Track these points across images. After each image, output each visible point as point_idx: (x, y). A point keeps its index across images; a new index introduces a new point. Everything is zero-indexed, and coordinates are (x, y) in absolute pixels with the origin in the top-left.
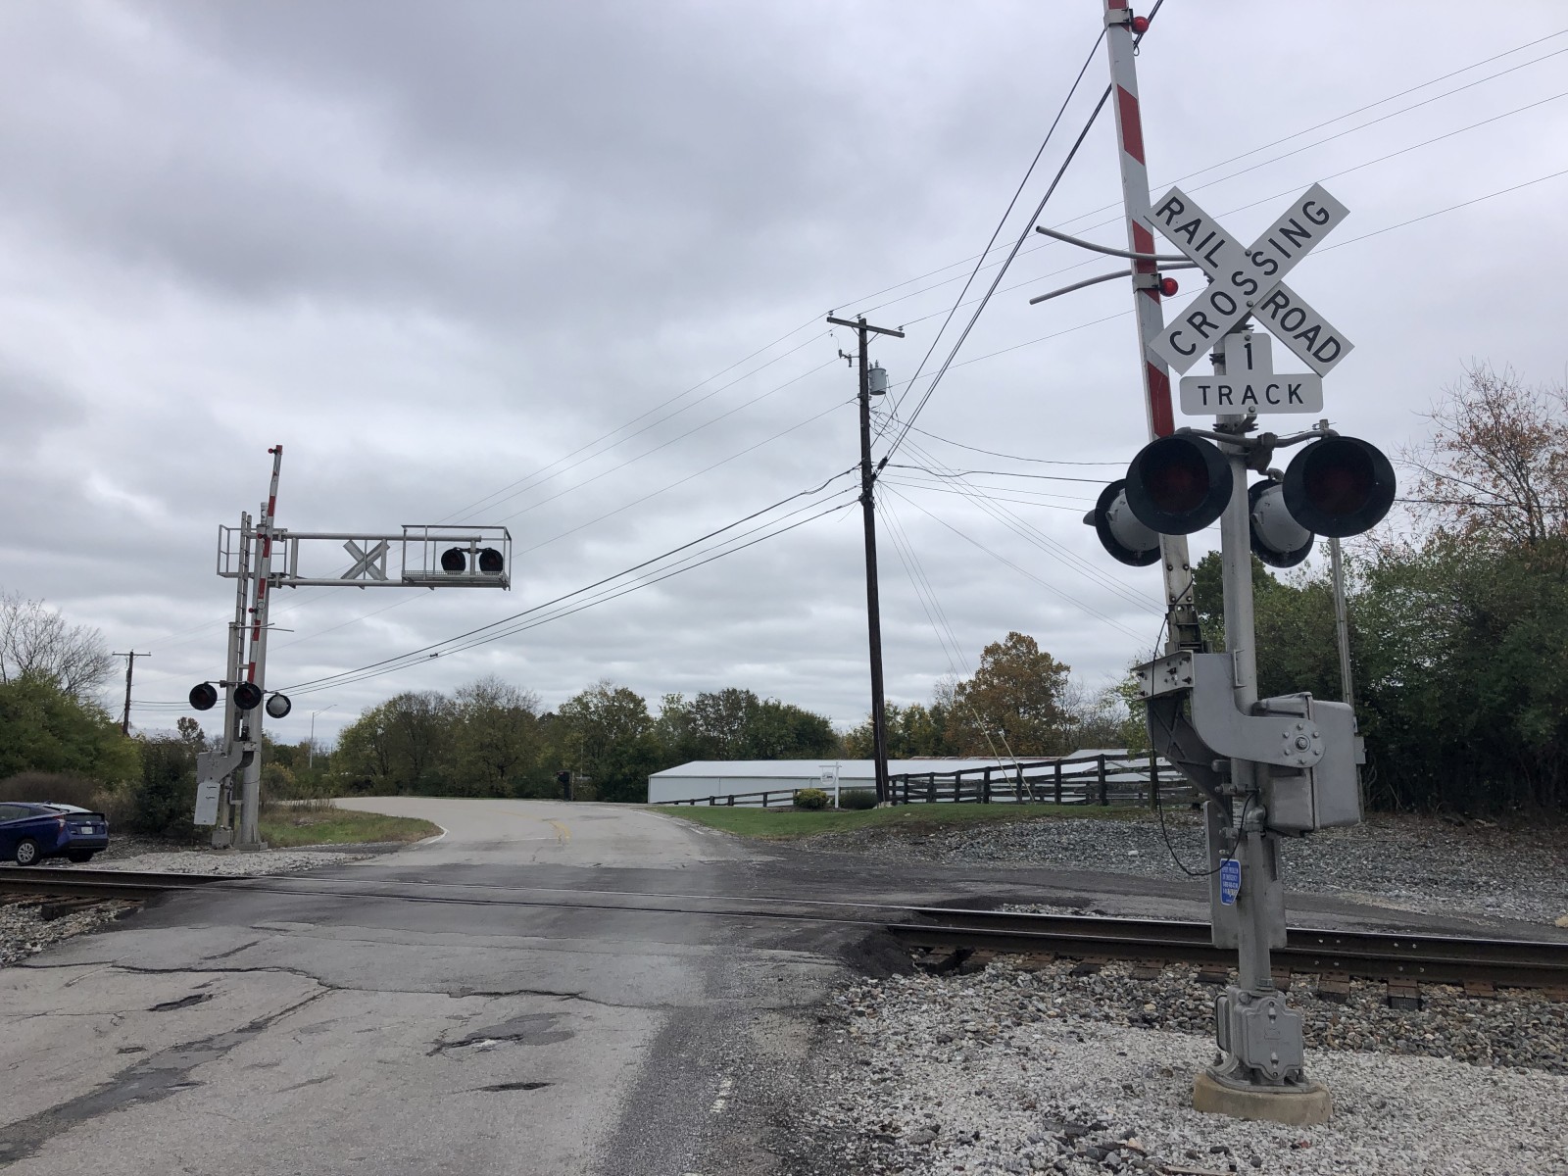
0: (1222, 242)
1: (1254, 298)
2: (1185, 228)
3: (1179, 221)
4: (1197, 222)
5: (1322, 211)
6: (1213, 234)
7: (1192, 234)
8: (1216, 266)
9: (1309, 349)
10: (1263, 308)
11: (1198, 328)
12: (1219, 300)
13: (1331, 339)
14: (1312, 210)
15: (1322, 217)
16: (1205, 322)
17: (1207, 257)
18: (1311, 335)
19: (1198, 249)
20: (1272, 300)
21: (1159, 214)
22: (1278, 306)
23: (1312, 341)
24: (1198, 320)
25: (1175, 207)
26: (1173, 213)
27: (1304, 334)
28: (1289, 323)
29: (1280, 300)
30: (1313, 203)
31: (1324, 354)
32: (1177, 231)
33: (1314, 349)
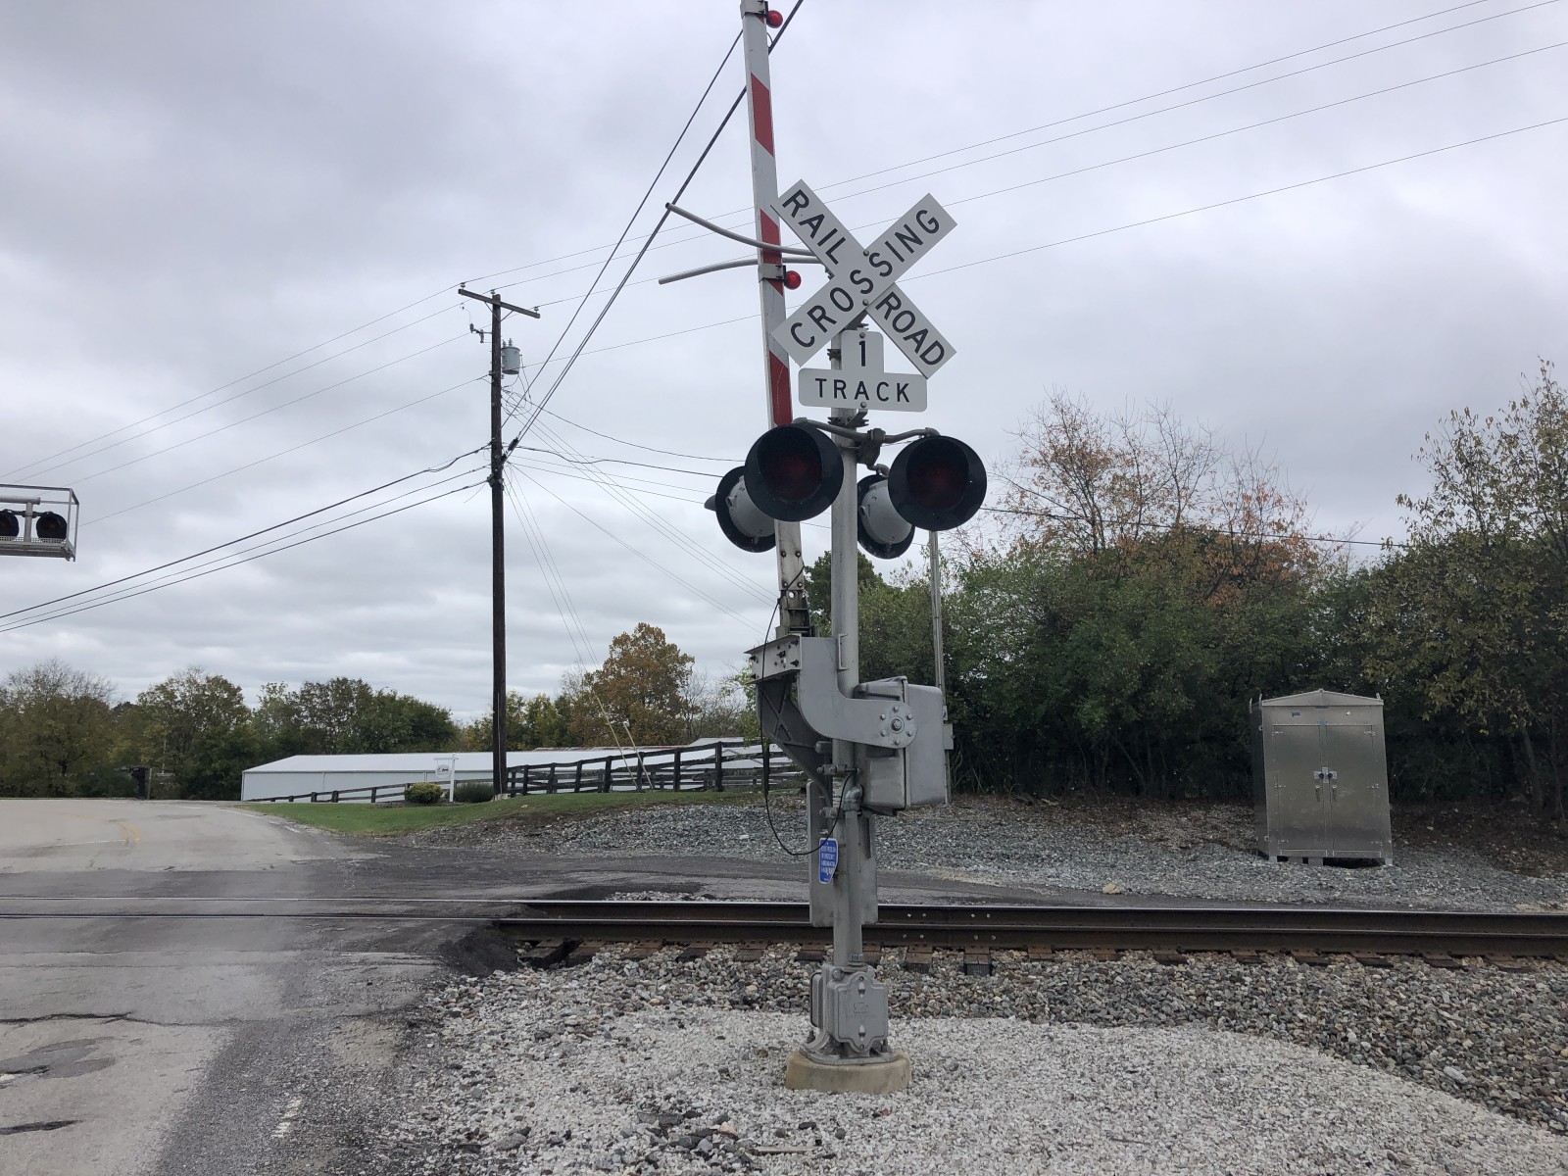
0: (843, 240)
1: (870, 297)
2: (809, 221)
3: (805, 214)
4: (821, 218)
5: (933, 220)
6: (835, 231)
7: (815, 229)
8: (836, 262)
9: (917, 350)
10: (878, 307)
11: (817, 321)
12: (838, 295)
13: (936, 343)
14: (924, 219)
15: (932, 227)
16: (823, 316)
17: (829, 253)
18: (919, 338)
19: (820, 244)
20: (886, 301)
21: (785, 205)
22: (891, 308)
23: (920, 343)
24: (818, 313)
25: (800, 200)
26: (798, 206)
27: (913, 336)
28: (901, 324)
29: (894, 302)
30: (925, 212)
31: (929, 357)
32: (801, 223)
33: (921, 351)
